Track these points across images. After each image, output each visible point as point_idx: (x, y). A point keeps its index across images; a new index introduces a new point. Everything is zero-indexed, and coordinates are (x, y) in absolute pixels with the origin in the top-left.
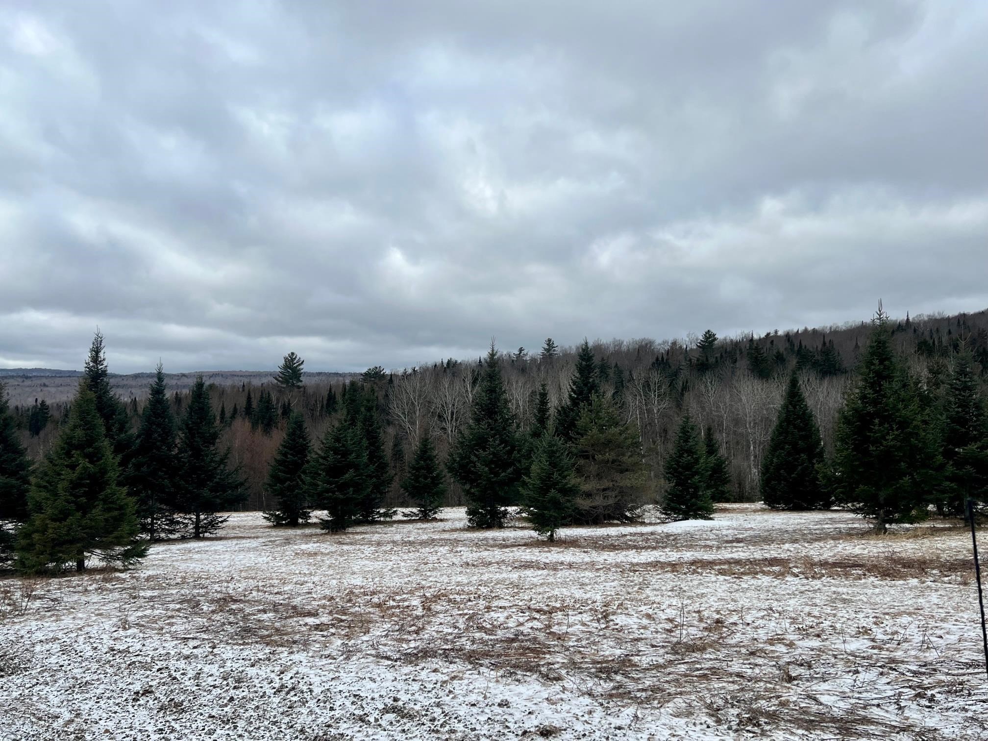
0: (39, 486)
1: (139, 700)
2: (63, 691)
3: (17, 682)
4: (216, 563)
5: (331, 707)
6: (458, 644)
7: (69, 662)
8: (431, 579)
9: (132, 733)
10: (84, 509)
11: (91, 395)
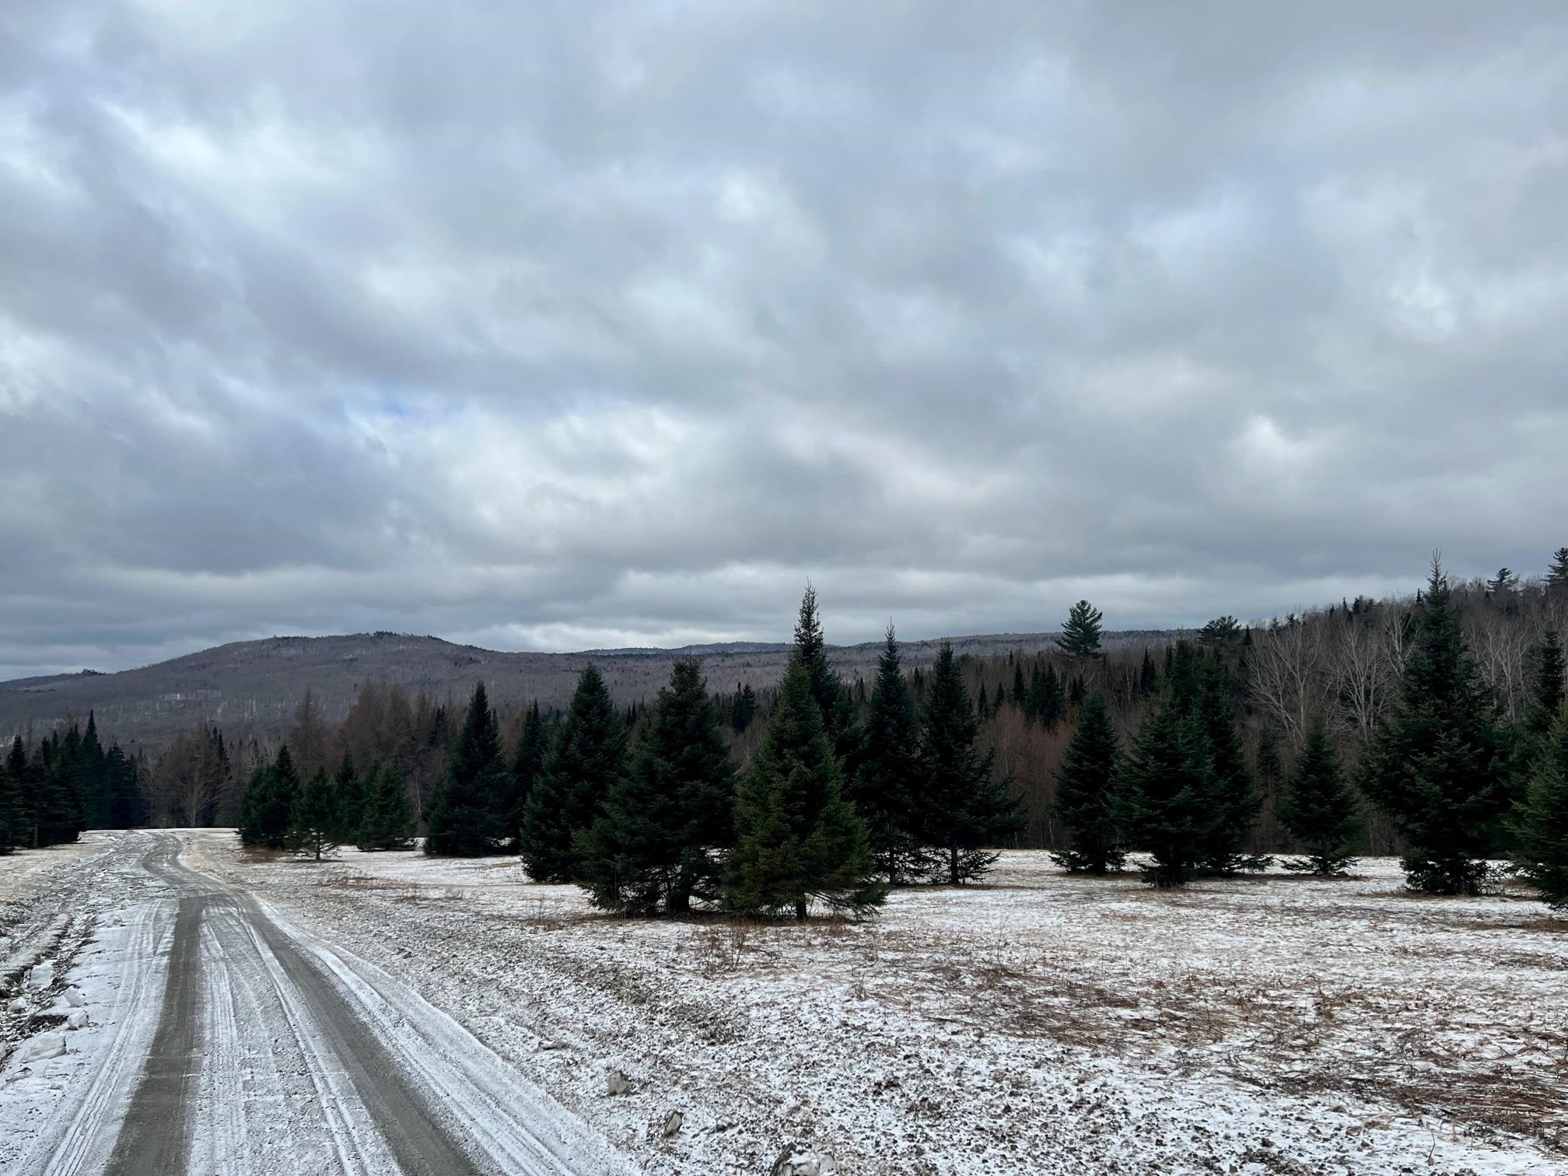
0: (746, 797)
1: (881, 1094)
2: (785, 1071)
3: (731, 1052)
4: (983, 921)
5: (1158, 1140)
6: (1381, 1074)
7: (792, 1035)
8: (1334, 970)
9: (874, 1134)
10: (803, 832)
11: (804, 672)
